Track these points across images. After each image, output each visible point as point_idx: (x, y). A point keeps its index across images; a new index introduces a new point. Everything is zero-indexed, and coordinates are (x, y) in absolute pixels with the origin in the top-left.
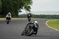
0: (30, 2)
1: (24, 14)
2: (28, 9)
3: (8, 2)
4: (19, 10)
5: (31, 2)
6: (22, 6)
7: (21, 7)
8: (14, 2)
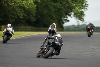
0: (84, 4)
1: (74, 25)
2: (80, 16)
3: (46, 5)
4: (66, 18)
5: (86, 4)
6: (70, 12)
7: (68, 14)
8: (57, 5)
